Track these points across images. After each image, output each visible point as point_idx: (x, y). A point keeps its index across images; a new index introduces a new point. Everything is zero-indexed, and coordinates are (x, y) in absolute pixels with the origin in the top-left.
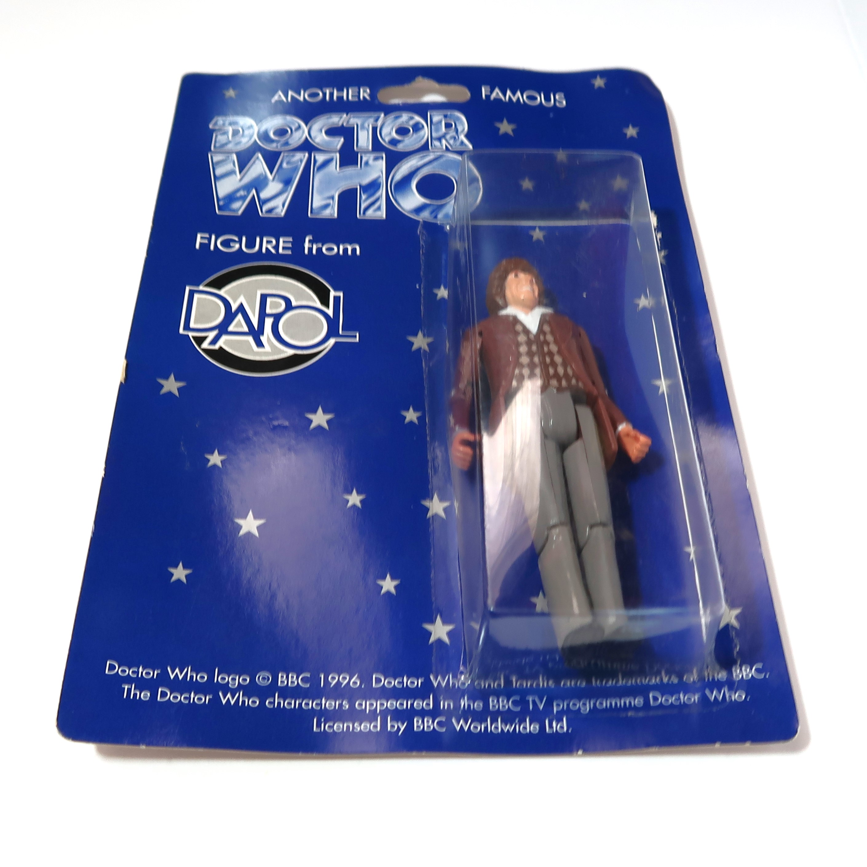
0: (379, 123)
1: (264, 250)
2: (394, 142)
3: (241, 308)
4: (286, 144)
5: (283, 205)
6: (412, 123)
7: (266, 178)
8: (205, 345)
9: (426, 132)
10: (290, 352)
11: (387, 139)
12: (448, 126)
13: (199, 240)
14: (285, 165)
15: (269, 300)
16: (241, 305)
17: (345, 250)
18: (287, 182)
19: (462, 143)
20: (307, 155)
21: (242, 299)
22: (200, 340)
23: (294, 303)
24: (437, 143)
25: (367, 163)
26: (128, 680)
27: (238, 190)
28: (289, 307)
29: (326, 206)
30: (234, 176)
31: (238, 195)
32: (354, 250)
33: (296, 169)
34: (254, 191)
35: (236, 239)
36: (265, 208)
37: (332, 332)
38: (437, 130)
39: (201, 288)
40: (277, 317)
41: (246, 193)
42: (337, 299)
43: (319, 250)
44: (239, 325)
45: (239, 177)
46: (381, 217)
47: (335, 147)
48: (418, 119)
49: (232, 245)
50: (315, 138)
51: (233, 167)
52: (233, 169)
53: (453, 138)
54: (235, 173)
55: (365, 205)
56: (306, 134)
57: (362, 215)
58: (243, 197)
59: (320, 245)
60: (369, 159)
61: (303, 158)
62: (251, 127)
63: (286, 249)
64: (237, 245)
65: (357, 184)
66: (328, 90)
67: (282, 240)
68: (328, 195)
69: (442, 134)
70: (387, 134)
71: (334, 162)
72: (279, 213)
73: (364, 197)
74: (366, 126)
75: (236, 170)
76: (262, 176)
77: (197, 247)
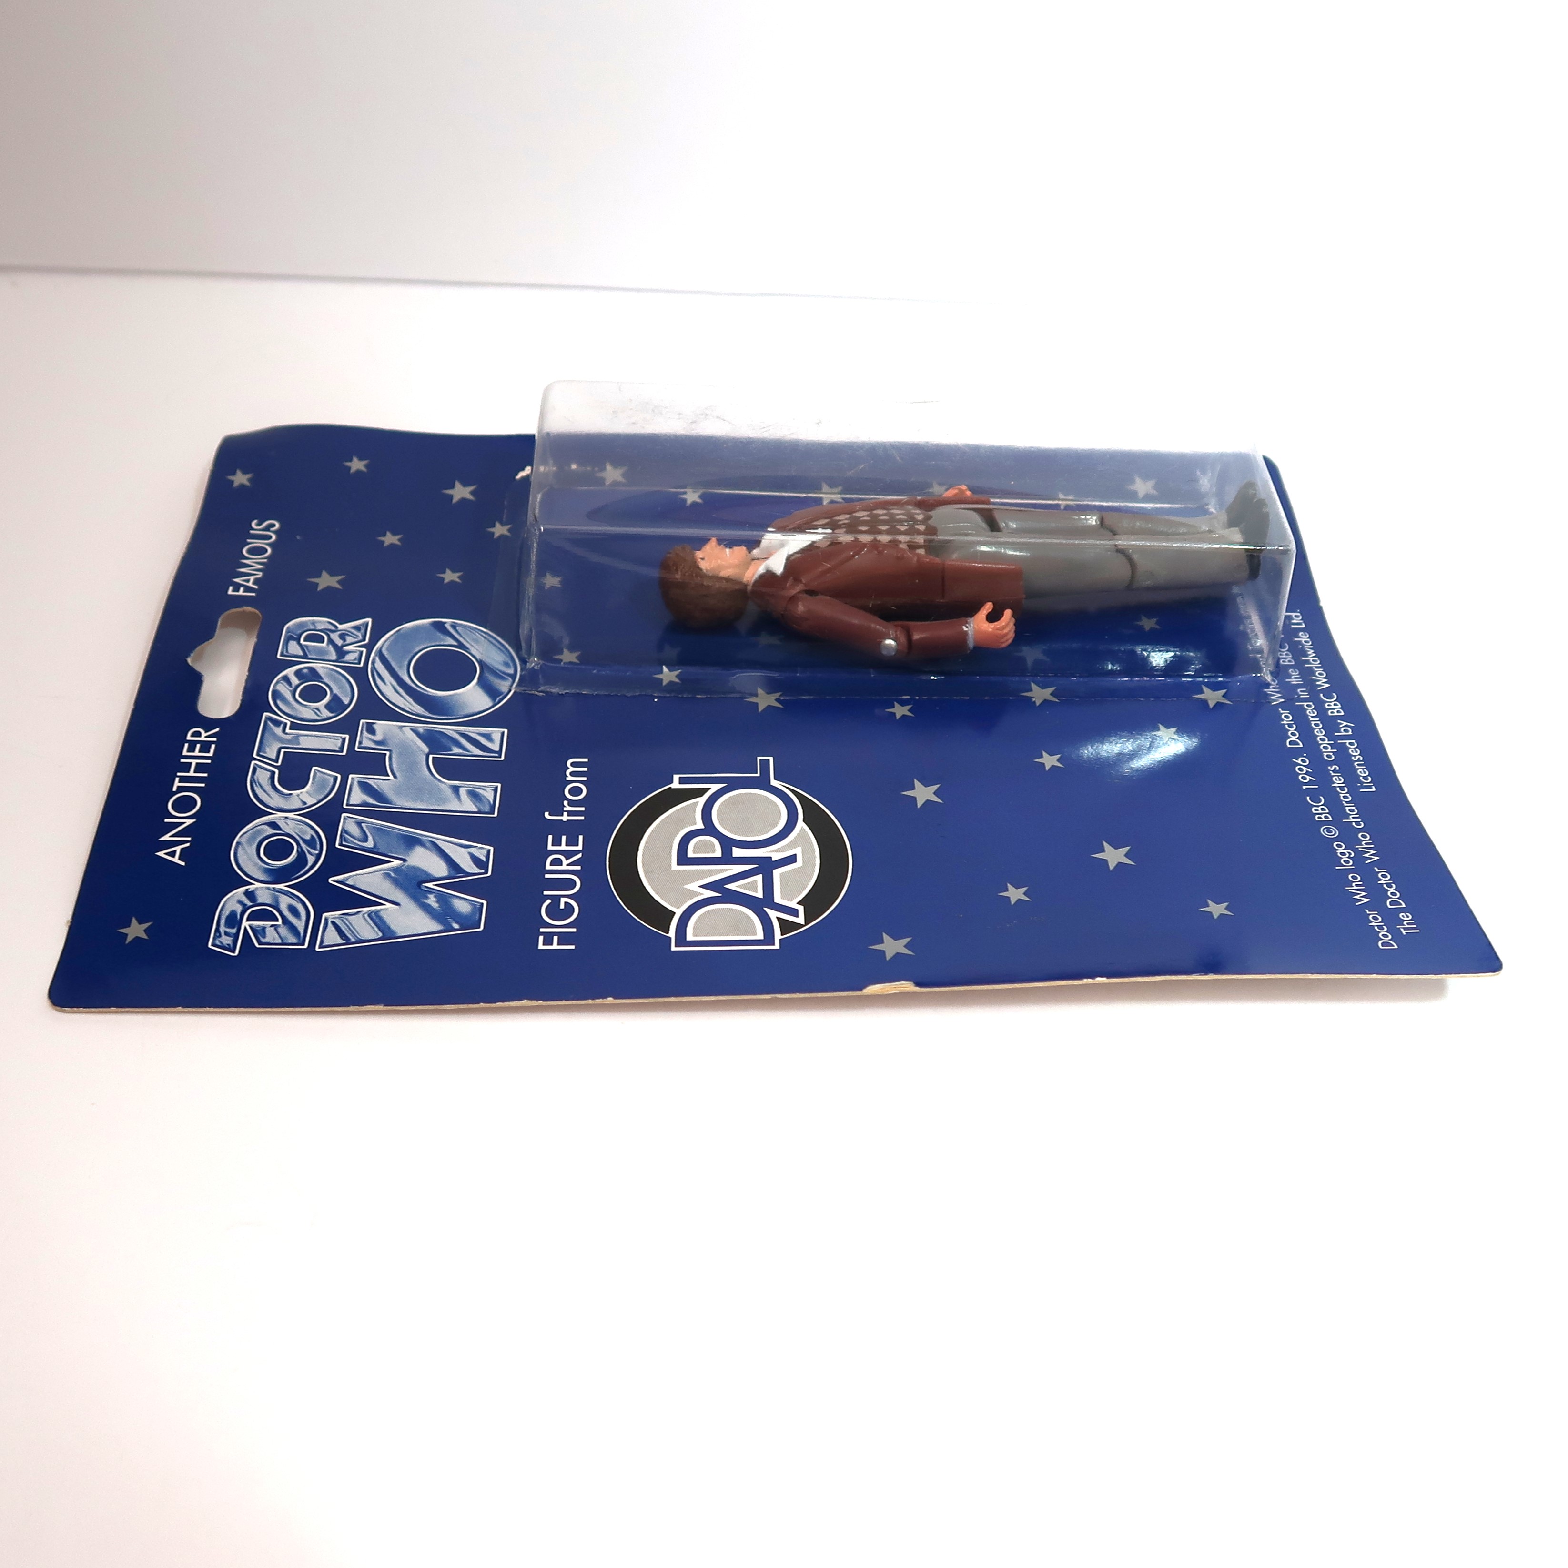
0: (286, 720)
1: (577, 868)
2: (336, 705)
4: (311, 843)
5: (467, 847)
6: (295, 681)
7: (396, 870)
9: (321, 667)
11: (326, 713)
12: (315, 638)
13: (554, 947)
14: (370, 844)
17: (575, 774)
18: (412, 842)
19: (357, 628)
20: (344, 815)
23: (700, 825)
24: (349, 657)
25: (377, 743)
27: (427, 908)
28: (709, 829)
30: (382, 914)
31: (435, 905)
32: (576, 764)
33: (379, 830)
34: (430, 885)
35: (548, 902)
36: (471, 868)
38: (322, 652)
41: (431, 896)
43: (572, 803)
45: (388, 905)
46: (503, 734)
47: (332, 780)
48: (290, 672)
49: (562, 906)
50: (305, 803)
51: (360, 915)
52: (366, 915)
53: (342, 637)
54: (377, 913)
55: (476, 751)
56: (291, 815)
57: (497, 755)
58: (443, 899)
59: (566, 803)
60: (370, 739)
61: (354, 820)
62: (250, 895)
63: (572, 842)
64: (563, 900)
65: (424, 757)
66: (177, 783)
67: (550, 847)
68: (449, 792)
69: (331, 648)
70: (316, 713)
71: (371, 782)
72: (485, 852)
73: (456, 750)
74: (289, 737)
75: (370, 911)
76: (393, 875)
77: (571, 947)
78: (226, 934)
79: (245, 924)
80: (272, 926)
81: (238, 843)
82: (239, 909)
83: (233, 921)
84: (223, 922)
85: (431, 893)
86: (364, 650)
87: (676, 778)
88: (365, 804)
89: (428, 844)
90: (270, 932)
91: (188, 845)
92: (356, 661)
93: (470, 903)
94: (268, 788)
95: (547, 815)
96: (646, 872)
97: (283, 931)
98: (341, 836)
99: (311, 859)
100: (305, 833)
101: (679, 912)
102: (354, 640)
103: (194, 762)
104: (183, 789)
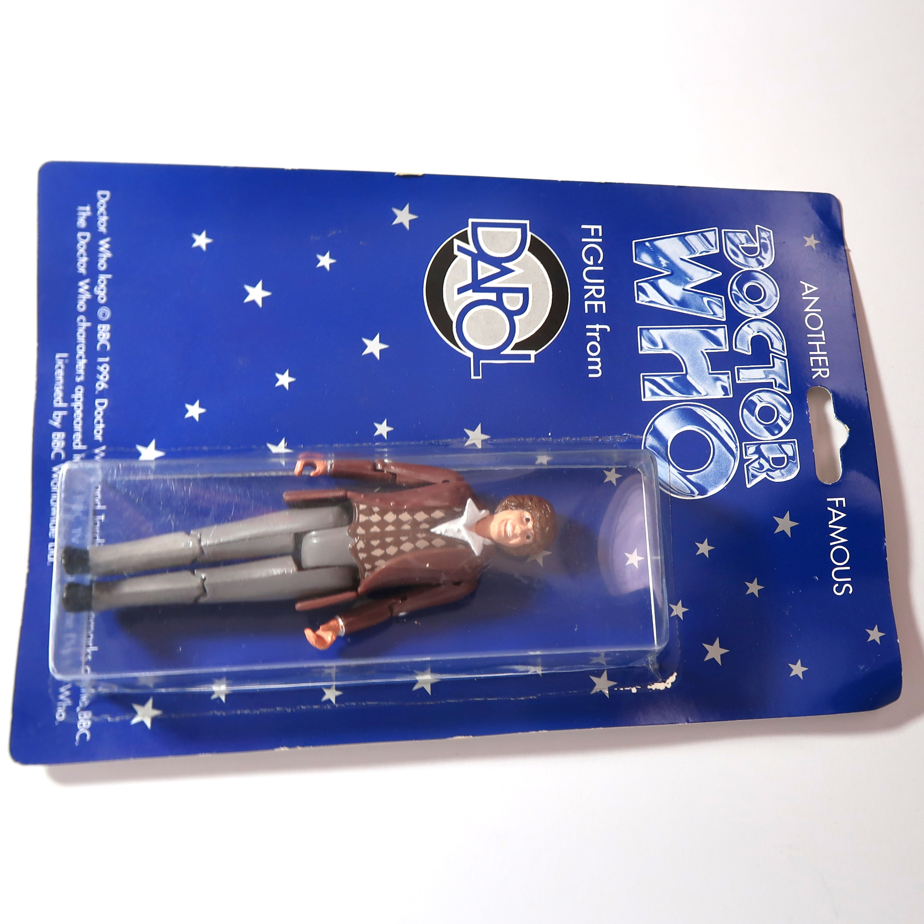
0: (776, 389)
1: (586, 287)
2: (750, 406)
3: (506, 271)
4: (738, 299)
5: (651, 302)
6: (780, 422)
7: (687, 282)
8: (457, 243)
9: (767, 436)
10: (454, 318)
11: (754, 398)
12: (778, 461)
13: (593, 227)
14: (706, 299)
15: (521, 295)
17: (596, 364)
18: (682, 303)
19: (755, 476)
20: (724, 320)
22: (463, 238)
23: (516, 318)
24: (752, 449)
25: (718, 379)
26: (94, 210)
27: (666, 257)
28: (510, 315)
29: (654, 343)
30: (689, 253)
31: (661, 259)
32: (596, 372)
33: (703, 310)
34: (666, 273)
35: (600, 262)
36: (647, 286)
38: (771, 450)
39: (529, 234)
40: (499, 304)
41: (664, 265)
43: (594, 339)
45: (686, 258)
46: (644, 397)
47: (738, 346)
48: (786, 429)
49: (592, 258)
50: (748, 326)
51: (700, 251)
52: (696, 251)
53: (762, 466)
54: (691, 253)
55: (658, 380)
56: (754, 317)
57: (645, 377)
58: (657, 263)
59: (598, 339)
60: (723, 382)
61: (718, 316)
62: (761, 264)
63: (591, 307)
64: (591, 263)
65: (688, 371)
66: (823, 335)
67: (603, 303)
68: (669, 344)
69: (766, 454)
70: (761, 398)
71: (715, 347)
72: (640, 299)
73: (670, 379)
74: (771, 376)
75: (695, 255)
76: (688, 279)
77: (583, 227)
78: (765, 239)
79: (757, 245)
80: (743, 244)
81: (777, 296)
82: (763, 254)
83: (764, 247)
84: (769, 247)
85: (665, 267)
86: (745, 457)
87: (532, 360)
88: (715, 329)
89: (673, 302)
90: (744, 241)
91: (803, 294)
92: (747, 446)
93: (642, 260)
94: (772, 336)
95: (609, 330)
96: (546, 283)
97: (737, 241)
98: (722, 304)
99: (735, 287)
100: (743, 305)
101: (526, 252)
102: (753, 465)
103: (819, 352)
104: (819, 332)
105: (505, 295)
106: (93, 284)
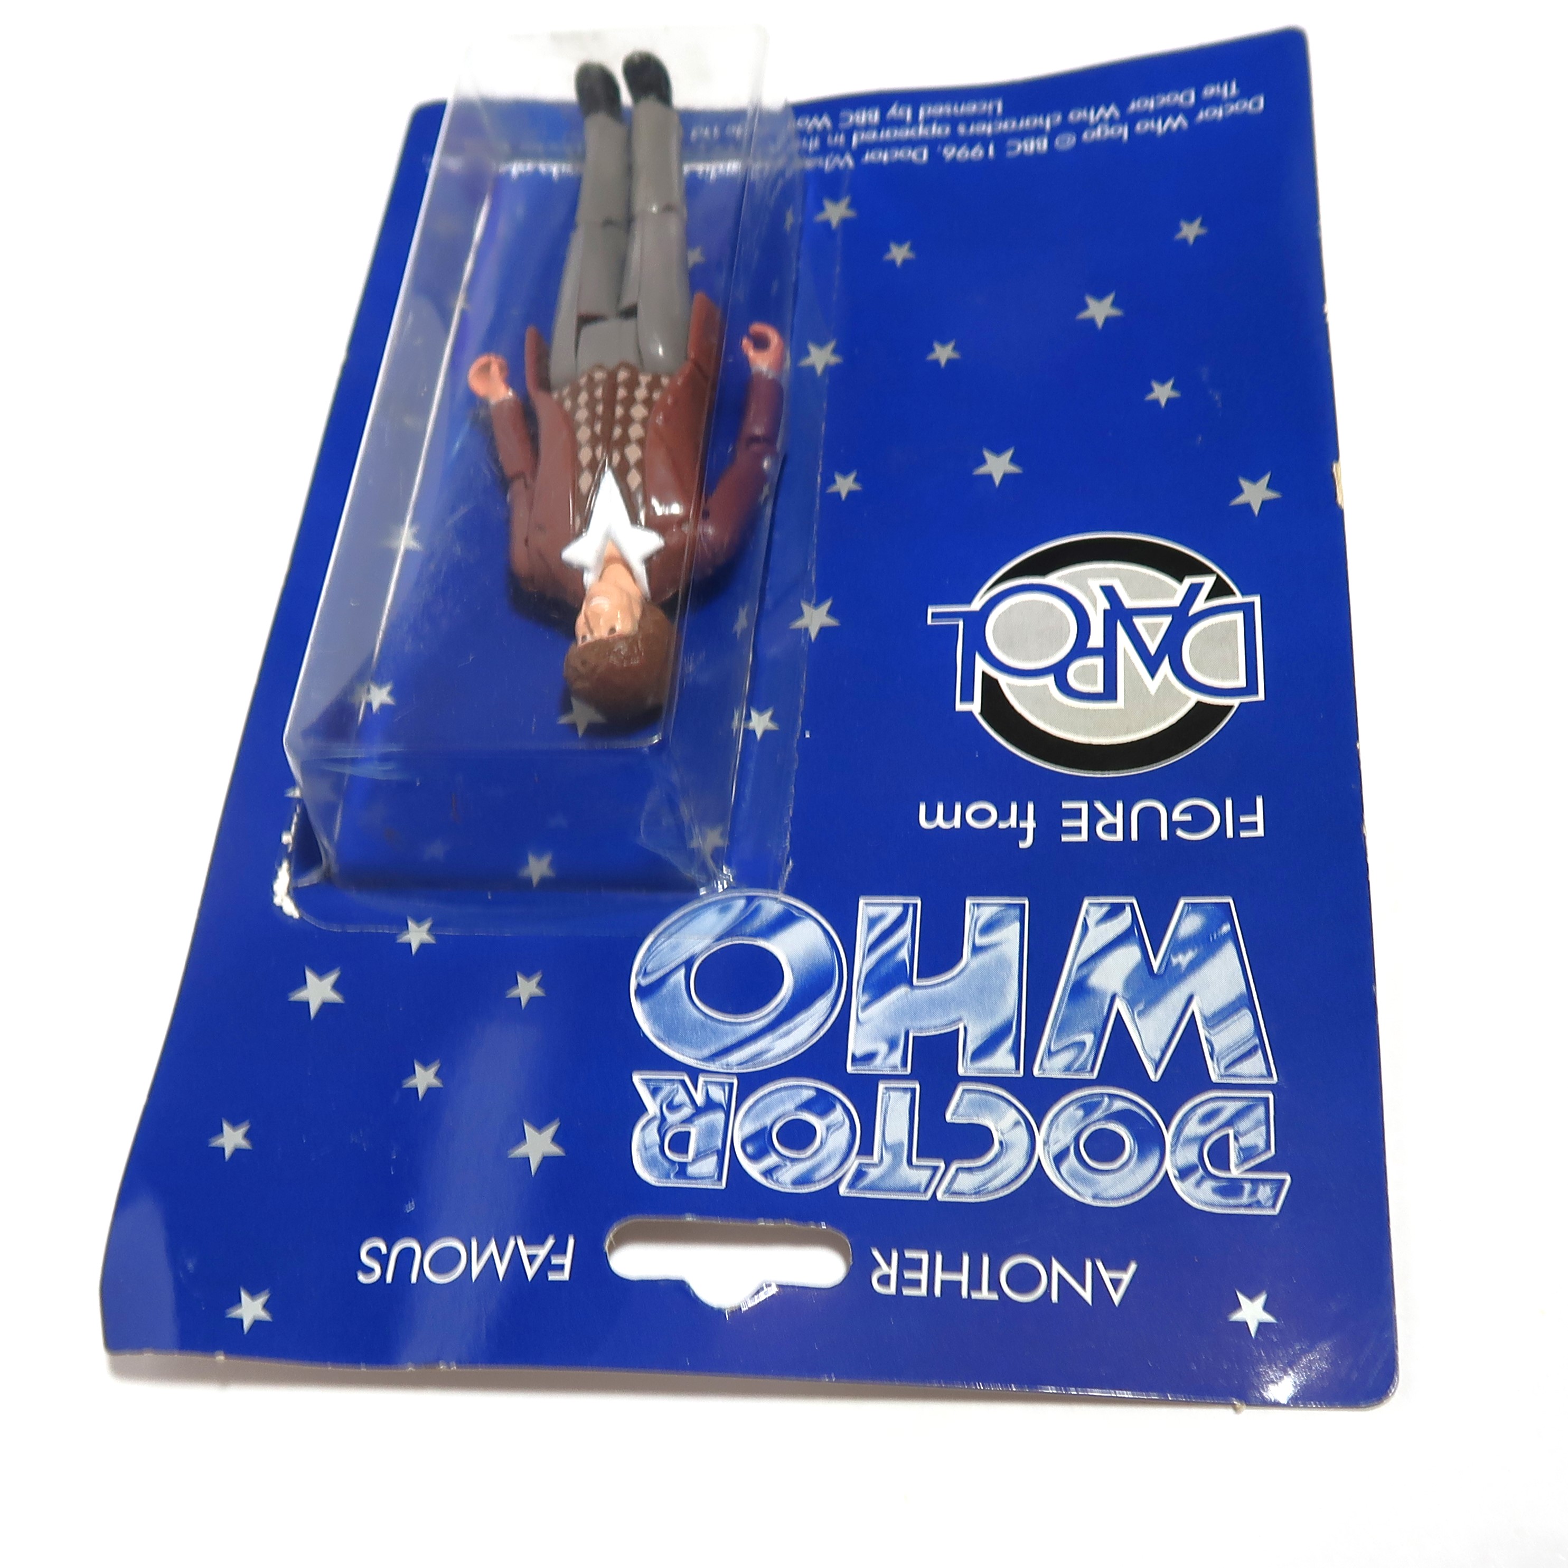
0: (854, 1163)
1: (1120, 806)
2: (821, 1104)
3: (1152, 665)
4: (1089, 1107)
5: (1085, 927)
6: (771, 1160)
7: (1131, 1004)
8: (1208, 582)
9: (741, 1129)
10: (1052, 579)
11: (838, 1114)
12: (680, 1142)
13: (1259, 818)
14: (1089, 1039)
15: (1099, 688)
16: (1153, 672)
17: (948, 816)
18: (1080, 989)
19: (654, 1092)
20: (1036, 1072)
21: (1153, 685)
22: (1220, 589)
23: (1050, 680)
24: (718, 1095)
25: (893, 1045)
26: (1233, 100)
27: (1194, 966)
28: (1059, 671)
29: (989, 927)
30: (1209, 1012)
31: (1190, 955)
32: (931, 816)
33: (1063, 1029)
34: (1156, 964)
35: (1180, 833)
36: (1123, 921)
37: (977, 622)
38: (710, 1131)
39: (1235, 702)
40: (1080, 649)
41: (1174, 961)
42: (968, 696)
43: (1004, 817)
44: (1152, 629)
45: (1194, 1007)
46: (867, 904)
47: (967, 1096)
48: (754, 1170)
49: (1188, 818)
50: (1017, 1123)
51: (1213, 1039)
52: (1211, 1032)
53: (672, 1107)
54: (1206, 1020)
55: (906, 930)
56: (1040, 1138)
57: (911, 909)
58: (1179, 946)
59: (1002, 825)
60: (885, 1058)
61: (1046, 1062)
62: (1184, 1173)
63: (1077, 814)
64: (1176, 816)
65: (917, 992)
66: (985, 1294)
67: (1084, 837)
68: (983, 958)
69: (703, 1121)
70: (837, 1129)
71: (971, 1048)
72: (1092, 909)
73: (904, 954)
74: (888, 1158)
75: (1204, 1028)
76: (1141, 1007)
77: (1259, 801)
78: (1254, 1192)
79: (1235, 1172)
80: (1236, 1138)
81: (1095, 1197)
82: (1209, 1185)
83: (1231, 1188)
84: (1232, 1201)
85: (1169, 961)
86: (701, 1080)
87: (960, 707)
88: (1015, 1050)
89: (1084, 971)
90: (1245, 1141)
91: (1100, 1265)
92: (727, 1088)
93: (1186, 916)
94: (988, 1173)
95: (1022, 845)
97: (1243, 1125)
98: (1077, 1071)
99: (1118, 1105)
100: (1071, 1118)
101: (1194, 697)
102: (681, 1090)
103: (939, 1276)
104: (994, 1284)
105: (1099, 662)
106: (1112, 122)
